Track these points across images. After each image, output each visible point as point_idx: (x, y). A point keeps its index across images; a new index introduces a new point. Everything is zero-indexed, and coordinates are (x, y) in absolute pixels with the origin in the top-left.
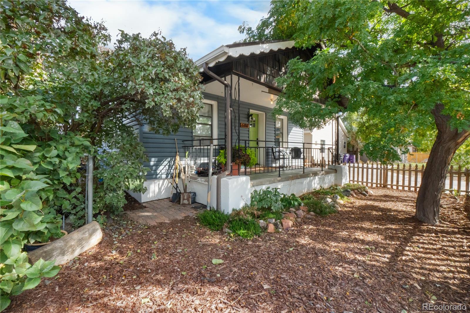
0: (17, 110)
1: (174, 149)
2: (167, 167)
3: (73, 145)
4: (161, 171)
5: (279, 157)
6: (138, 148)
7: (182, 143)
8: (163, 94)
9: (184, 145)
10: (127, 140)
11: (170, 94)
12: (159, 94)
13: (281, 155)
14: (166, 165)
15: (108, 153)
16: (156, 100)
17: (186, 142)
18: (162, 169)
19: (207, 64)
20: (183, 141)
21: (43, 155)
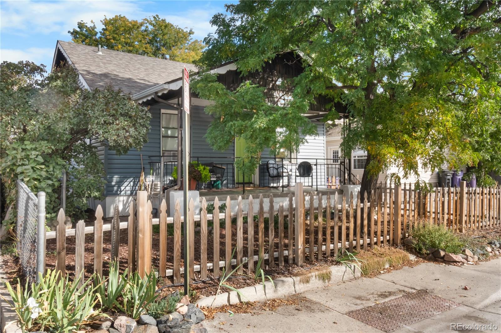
0: (37, 150)
1: (140, 165)
2: (132, 183)
3: (57, 164)
4: (125, 188)
5: (283, 174)
6: (98, 165)
7: (148, 158)
8: (109, 132)
9: (150, 161)
10: (90, 160)
11: (113, 132)
12: (107, 132)
13: (285, 172)
14: (131, 181)
15: (77, 169)
16: (105, 136)
17: (152, 158)
18: (127, 186)
19: (156, 93)
20: (149, 157)
21: (47, 170)
